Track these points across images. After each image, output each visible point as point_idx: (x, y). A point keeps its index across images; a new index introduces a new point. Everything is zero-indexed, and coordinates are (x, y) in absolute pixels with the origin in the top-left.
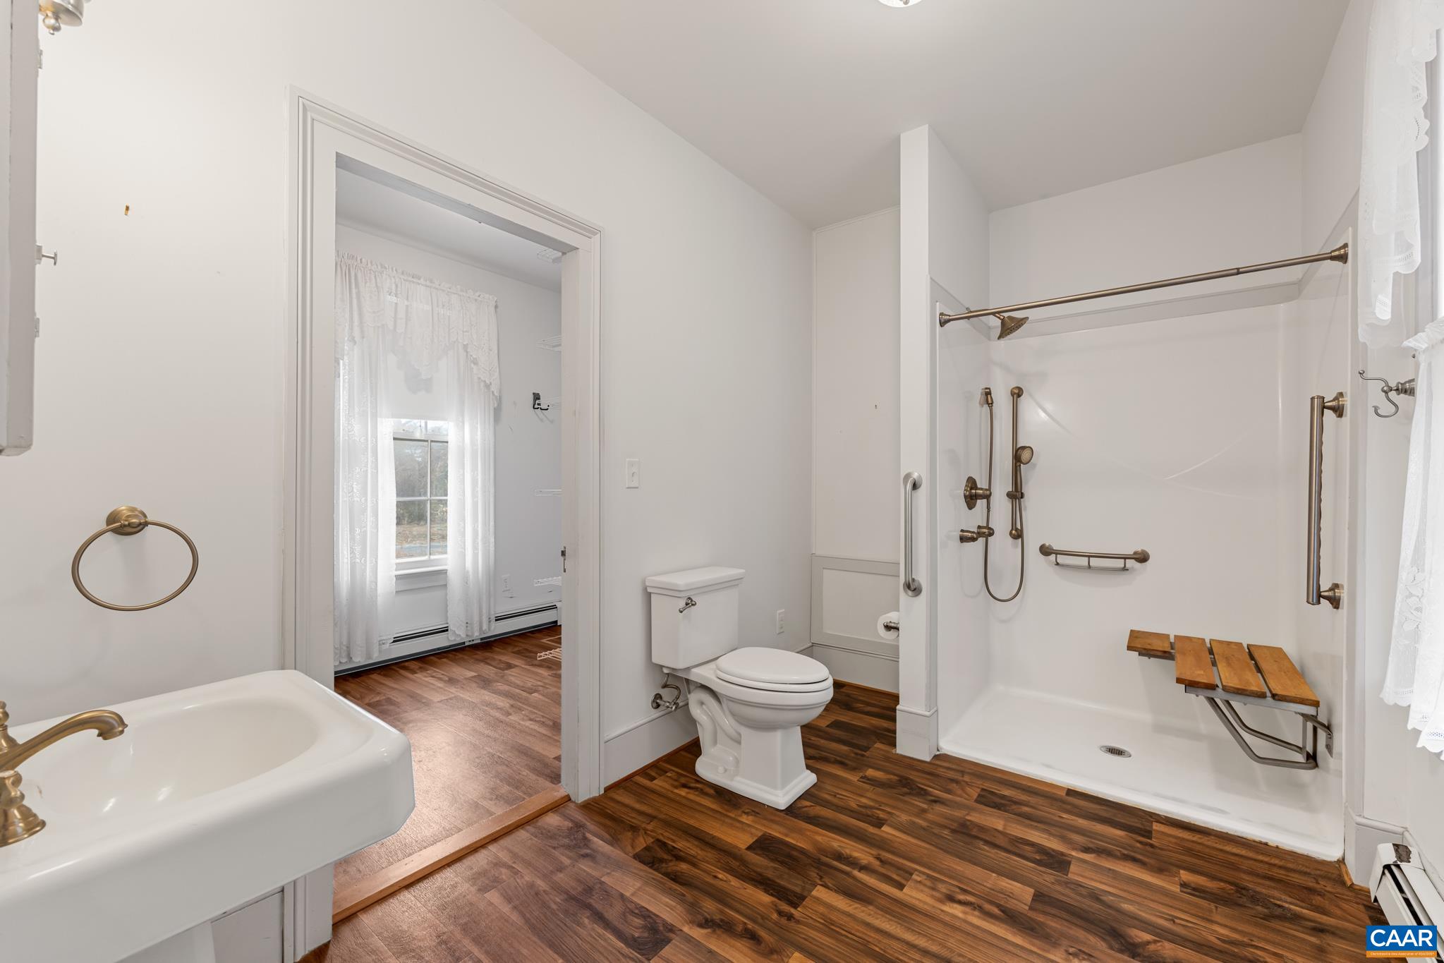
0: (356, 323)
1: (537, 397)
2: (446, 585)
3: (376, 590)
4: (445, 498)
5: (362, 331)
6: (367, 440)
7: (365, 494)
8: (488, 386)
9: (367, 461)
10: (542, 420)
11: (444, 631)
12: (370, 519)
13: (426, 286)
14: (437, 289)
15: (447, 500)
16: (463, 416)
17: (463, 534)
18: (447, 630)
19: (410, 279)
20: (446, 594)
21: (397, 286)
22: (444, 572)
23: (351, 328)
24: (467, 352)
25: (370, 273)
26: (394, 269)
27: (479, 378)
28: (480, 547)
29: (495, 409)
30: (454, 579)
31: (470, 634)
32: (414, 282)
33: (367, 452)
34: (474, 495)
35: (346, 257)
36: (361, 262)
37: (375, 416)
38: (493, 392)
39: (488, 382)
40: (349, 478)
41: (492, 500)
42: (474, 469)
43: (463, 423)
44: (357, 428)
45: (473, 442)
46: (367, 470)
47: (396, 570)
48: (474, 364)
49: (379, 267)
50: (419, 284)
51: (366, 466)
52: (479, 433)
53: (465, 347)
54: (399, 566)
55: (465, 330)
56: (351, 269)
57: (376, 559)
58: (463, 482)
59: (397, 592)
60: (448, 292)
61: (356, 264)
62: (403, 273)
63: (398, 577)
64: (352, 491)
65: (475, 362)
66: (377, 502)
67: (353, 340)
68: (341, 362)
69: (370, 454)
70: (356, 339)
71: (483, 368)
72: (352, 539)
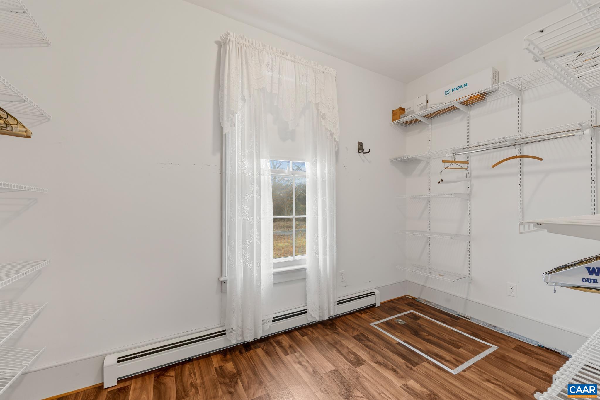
0: (246, 86)
1: (360, 145)
2: (305, 279)
3: (260, 286)
4: (303, 216)
5: (250, 92)
6: (253, 174)
7: (253, 216)
8: (332, 135)
9: (254, 190)
10: (363, 161)
11: (304, 313)
12: (256, 233)
13: (292, 61)
14: (299, 63)
15: (305, 218)
16: (316, 157)
17: (317, 244)
18: (306, 312)
19: (281, 55)
20: (306, 287)
21: (272, 60)
22: (304, 270)
23: (242, 91)
24: (318, 110)
25: (255, 51)
26: (271, 47)
27: (326, 129)
28: (328, 253)
29: (336, 151)
30: (311, 274)
31: (321, 315)
32: (283, 58)
33: (254, 183)
34: (324, 215)
35: (239, 38)
36: (249, 42)
37: (259, 157)
38: (335, 139)
39: (332, 130)
40: (242, 202)
41: (335, 217)
42: (324, 195)
43: (316, 161)
44: (247, 164)
45: (323, 177)
46: (254, 197)
47: (274, 268)
48: (323, 118)
49: (261, 46)
50: (287, 59)
51: (253, 193)
52: (326, 169)
53: (317, 105)
54: (276, 265)
55: (317, 92)
56: (243, 47)
57: (260, 263)
58: (316, 205)
59: (273, 284)
60: (306, 66)
61: (245, 43)
62: (276, 51)
63: (275, 274)
64: (244, 212)
65: (324, 117)
66: (260, 220)
67: (244, 99)
68: (236, 115)
69: (255, 185)
70: (245, 98)
71: (330, 121)
72: (244, 248)
